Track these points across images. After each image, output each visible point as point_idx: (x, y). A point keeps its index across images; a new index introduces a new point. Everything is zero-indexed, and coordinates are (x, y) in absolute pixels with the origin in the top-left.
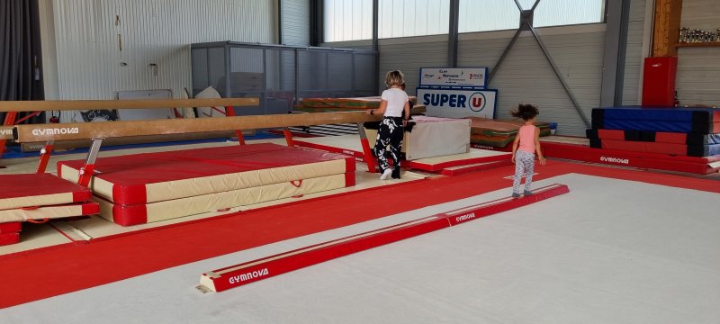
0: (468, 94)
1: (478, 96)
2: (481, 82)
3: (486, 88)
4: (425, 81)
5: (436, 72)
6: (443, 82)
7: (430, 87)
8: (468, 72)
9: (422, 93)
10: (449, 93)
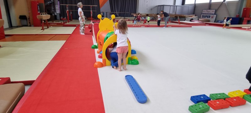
0: (211, 15)
1: (213, 16)
2: (214, 13)
3: (215, 14)
4: (203, 13)
5: (205, 11)
6: (207, 13)
7: (204, 14)
8: (212, 10)
9: (202, 15)
10: (207, 15)
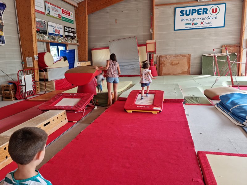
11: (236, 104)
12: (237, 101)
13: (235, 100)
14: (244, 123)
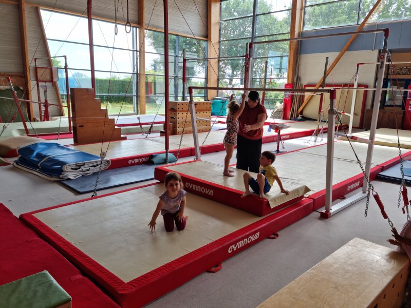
11: (45, 156)
12: (44, 153)
13: (41, 152)
14: (61, 176)
